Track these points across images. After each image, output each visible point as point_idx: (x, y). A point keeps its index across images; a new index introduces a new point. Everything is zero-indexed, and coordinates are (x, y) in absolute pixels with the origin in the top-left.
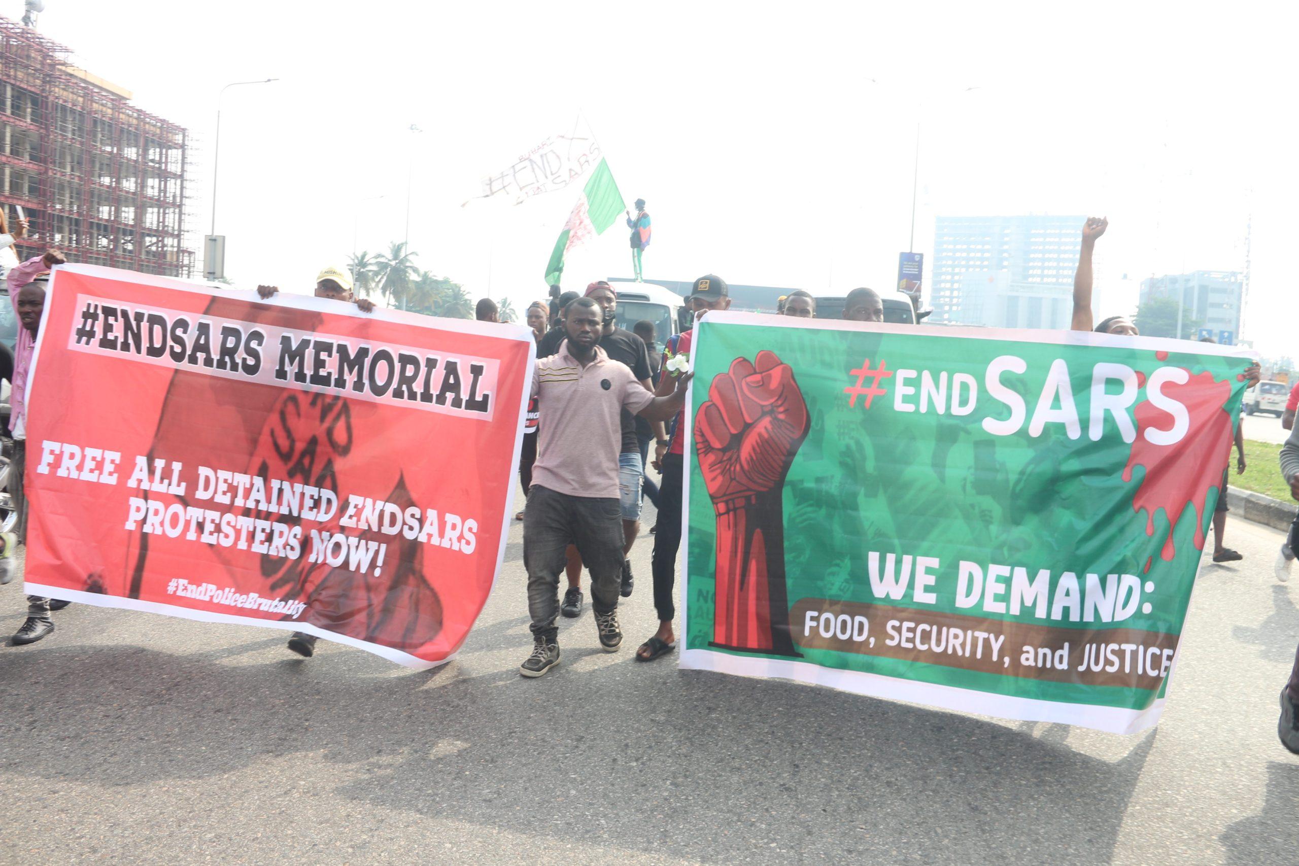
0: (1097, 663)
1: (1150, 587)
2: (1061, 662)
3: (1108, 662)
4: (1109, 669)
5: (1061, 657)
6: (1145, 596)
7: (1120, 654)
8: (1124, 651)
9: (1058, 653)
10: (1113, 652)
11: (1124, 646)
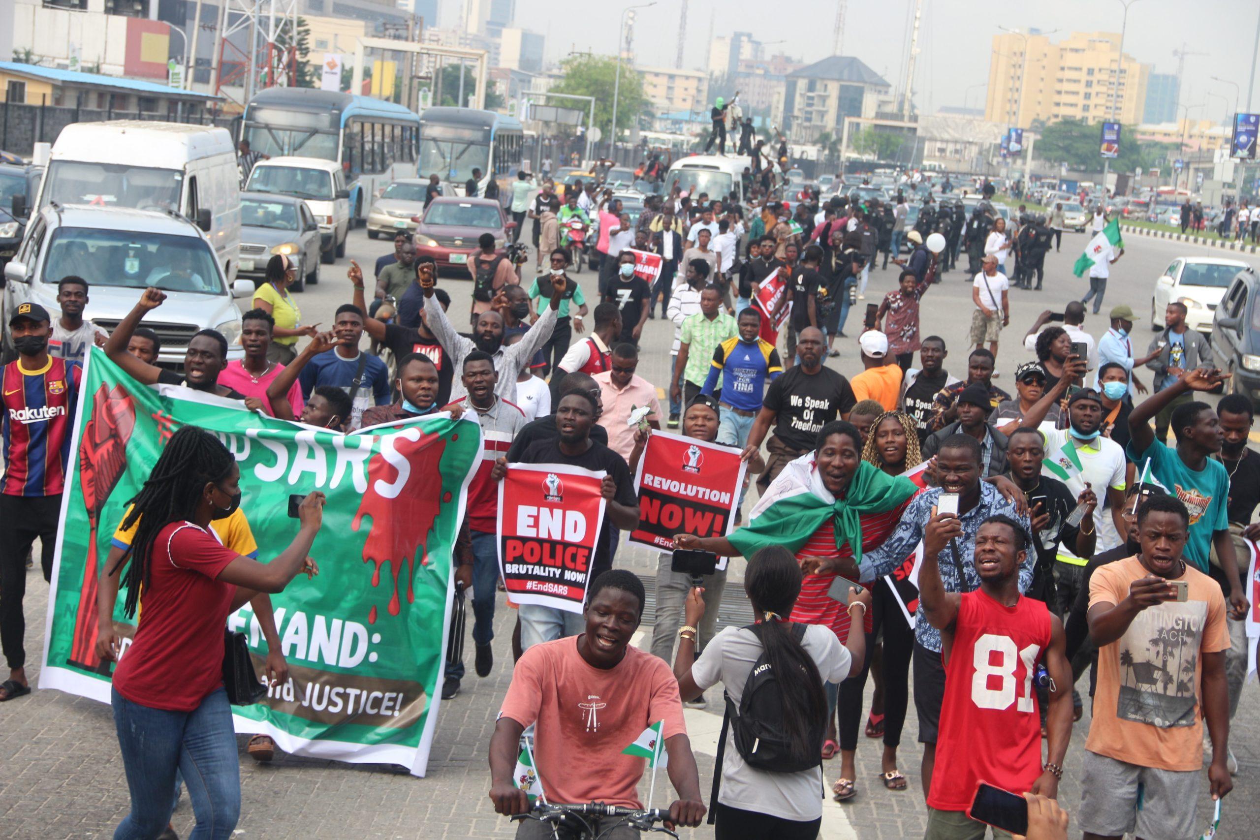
0: (320, 702)
1: (377, 638)
2: (288, 694)
3: (331, 703)
4: (331, 709)
5: (289, 690)
6: (371, 647)
7: (345, 697)
8: (349, 695)
9: (286, 686)
10: (338, 694)
11: (349, 690)
